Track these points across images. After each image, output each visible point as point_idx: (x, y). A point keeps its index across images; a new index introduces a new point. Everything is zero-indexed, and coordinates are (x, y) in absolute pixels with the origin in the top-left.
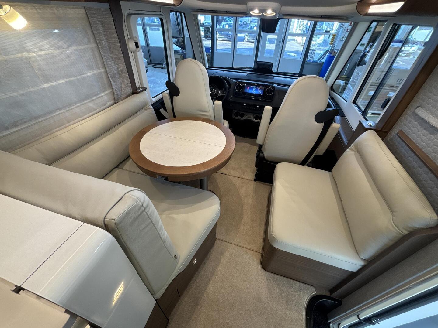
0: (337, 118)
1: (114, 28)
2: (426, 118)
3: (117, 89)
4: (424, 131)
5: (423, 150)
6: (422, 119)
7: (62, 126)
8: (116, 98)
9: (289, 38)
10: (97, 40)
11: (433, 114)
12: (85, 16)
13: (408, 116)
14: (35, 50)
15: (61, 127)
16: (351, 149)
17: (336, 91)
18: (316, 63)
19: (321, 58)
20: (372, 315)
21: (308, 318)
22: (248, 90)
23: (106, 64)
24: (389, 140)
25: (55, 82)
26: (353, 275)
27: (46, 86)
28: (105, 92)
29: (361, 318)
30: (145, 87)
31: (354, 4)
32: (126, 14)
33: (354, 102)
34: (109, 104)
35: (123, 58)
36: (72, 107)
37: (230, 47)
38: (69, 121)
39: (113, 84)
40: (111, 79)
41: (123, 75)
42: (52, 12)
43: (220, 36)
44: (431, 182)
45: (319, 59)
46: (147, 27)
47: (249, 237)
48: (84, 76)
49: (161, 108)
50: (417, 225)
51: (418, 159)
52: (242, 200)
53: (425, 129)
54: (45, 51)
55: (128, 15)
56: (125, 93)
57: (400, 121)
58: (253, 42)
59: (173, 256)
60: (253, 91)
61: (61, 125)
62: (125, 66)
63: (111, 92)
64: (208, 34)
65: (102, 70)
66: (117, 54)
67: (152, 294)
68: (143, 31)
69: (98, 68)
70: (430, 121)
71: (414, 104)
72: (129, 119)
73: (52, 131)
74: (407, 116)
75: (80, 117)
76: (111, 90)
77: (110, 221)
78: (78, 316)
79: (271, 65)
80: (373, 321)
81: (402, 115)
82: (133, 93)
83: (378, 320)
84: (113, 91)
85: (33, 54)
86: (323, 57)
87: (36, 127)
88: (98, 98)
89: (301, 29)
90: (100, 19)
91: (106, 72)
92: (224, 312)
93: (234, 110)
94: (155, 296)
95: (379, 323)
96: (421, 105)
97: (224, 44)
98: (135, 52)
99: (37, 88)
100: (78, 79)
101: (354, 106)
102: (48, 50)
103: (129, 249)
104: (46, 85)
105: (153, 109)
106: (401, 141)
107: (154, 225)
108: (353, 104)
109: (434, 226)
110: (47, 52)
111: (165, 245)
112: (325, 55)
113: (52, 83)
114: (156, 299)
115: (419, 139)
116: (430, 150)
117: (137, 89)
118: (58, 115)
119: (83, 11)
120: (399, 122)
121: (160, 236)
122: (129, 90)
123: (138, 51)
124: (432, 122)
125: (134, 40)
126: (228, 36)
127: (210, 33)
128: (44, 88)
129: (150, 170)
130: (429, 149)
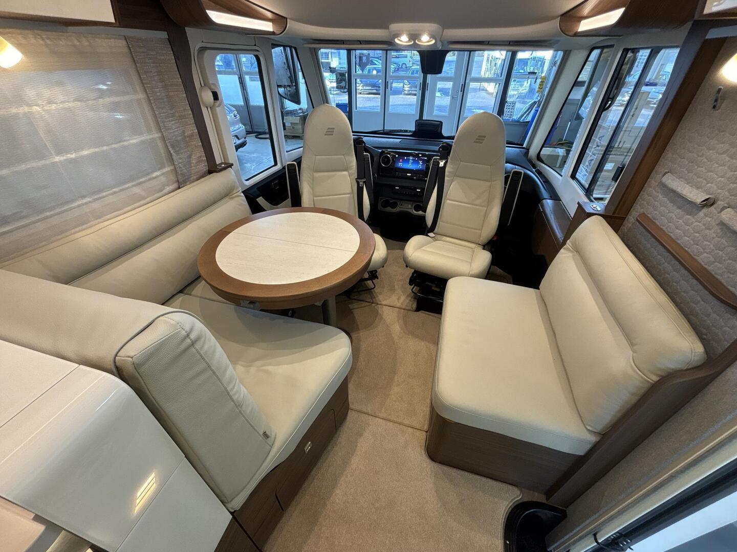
0: (548, 203)
1: (177, 69)
2: (679, 190)
3: (182, 166)
4: (678, 210)
5: (679, 242)
6: (674, 191)
7: (87, 224)
8: (181, 181)
9: (473, 85)
10: (146, 88)
11: (688, 181)
12: (126, 50)
13: (652, 189)
14: (40, 102)
15: (84, 227)
16: (567, 249)
17: (545, 162)
18: (518, 123)
19: (525, 115)
20: (618, 532)
21: (508, 542)
22: (400, 165)
23: (161, 125)
24: (626, 230)
25: (74, 154)
26: (578, 461)
27: (57, 159)
28: (161, 170)
29: (600, 539)
30: (231, 162)
31: (554, 21)
32: (197, 48)
33: (573, 176)
34: (168, 189)
35: (192, 116)
36: (104, 194)
37: (379, 104)
38: (99, 216)
39: (175, 157)
40: (171, 149)
41: (193, 143)
42: (70, 43)
43: (365, 88)
44: (694, 292)
45: (523, 115)
46: (246, 76)
47: (406, 406)
48: (125, 143)
49: (259, 197)
50: (672, 364)
51: (672, 257)
52: (395, 343)
53: (679, 208)
54: (58, 105)
55: (200, 50)
56: (196, 172)
57: (641, 198)
58: (415, 95)
59: (261, 433)
60: (410, 166)
61: (82, 222)
62: (195, 130)
63: (171, 171)
64: (343, 84)
65: (157, 135)
66: (182, 109)
67: (223, 502)
68: (240, 83)
69: (149, 131)
70: (684, 193)
71: (660, 168)
72: (202, 213)
73: (68, 233)
74: (650, 189)
75: (117, 209)
76: (172, 168)
77: (124, 360)
78: (64, 529)
79: (439, 124)
80: (621, 545)
81: (643, 189)
82: (210, 172)
83: (629, 541)
84: (175, 168)
85: (36, 109)
86: (527, 113)
87: (41, 226)
88: (150, 179)
89: (492, 72)
90: (152, 55)
91: (163, 138)
92: (361, 536)
93: (380, 198)
94: (229, 505)
95: (631, 547)
96: (670, 170)
97: (370, 99)
98: (212, 108)
99: (43, 162)
100: (114, 149)
101: (574, 183)
102: (62, 102)
103: (165, 412)
104: (59, 157)
105: (244, 198)
106: (644, 230)
107: (214, 373)
108: (571, 180)
109: (699, 364)
110: (62, 105)
111: (240, 411)
112: (532, 110)
113: (69, 155)
114: (232, 511)
115: (671, 224)
116: (688, 241)
117: (217, 165)
118: (79, 206)
119: (123, 43)
120: (640, 200)
121: (228, 393)
122: (204, 166)
123: (219, 106)
124: (688, 194)
125: (210, 89)
126: (376, 87)
127: (345, 81)
128: (56, 162)
129: (227, 291)
130: (688, 239)
